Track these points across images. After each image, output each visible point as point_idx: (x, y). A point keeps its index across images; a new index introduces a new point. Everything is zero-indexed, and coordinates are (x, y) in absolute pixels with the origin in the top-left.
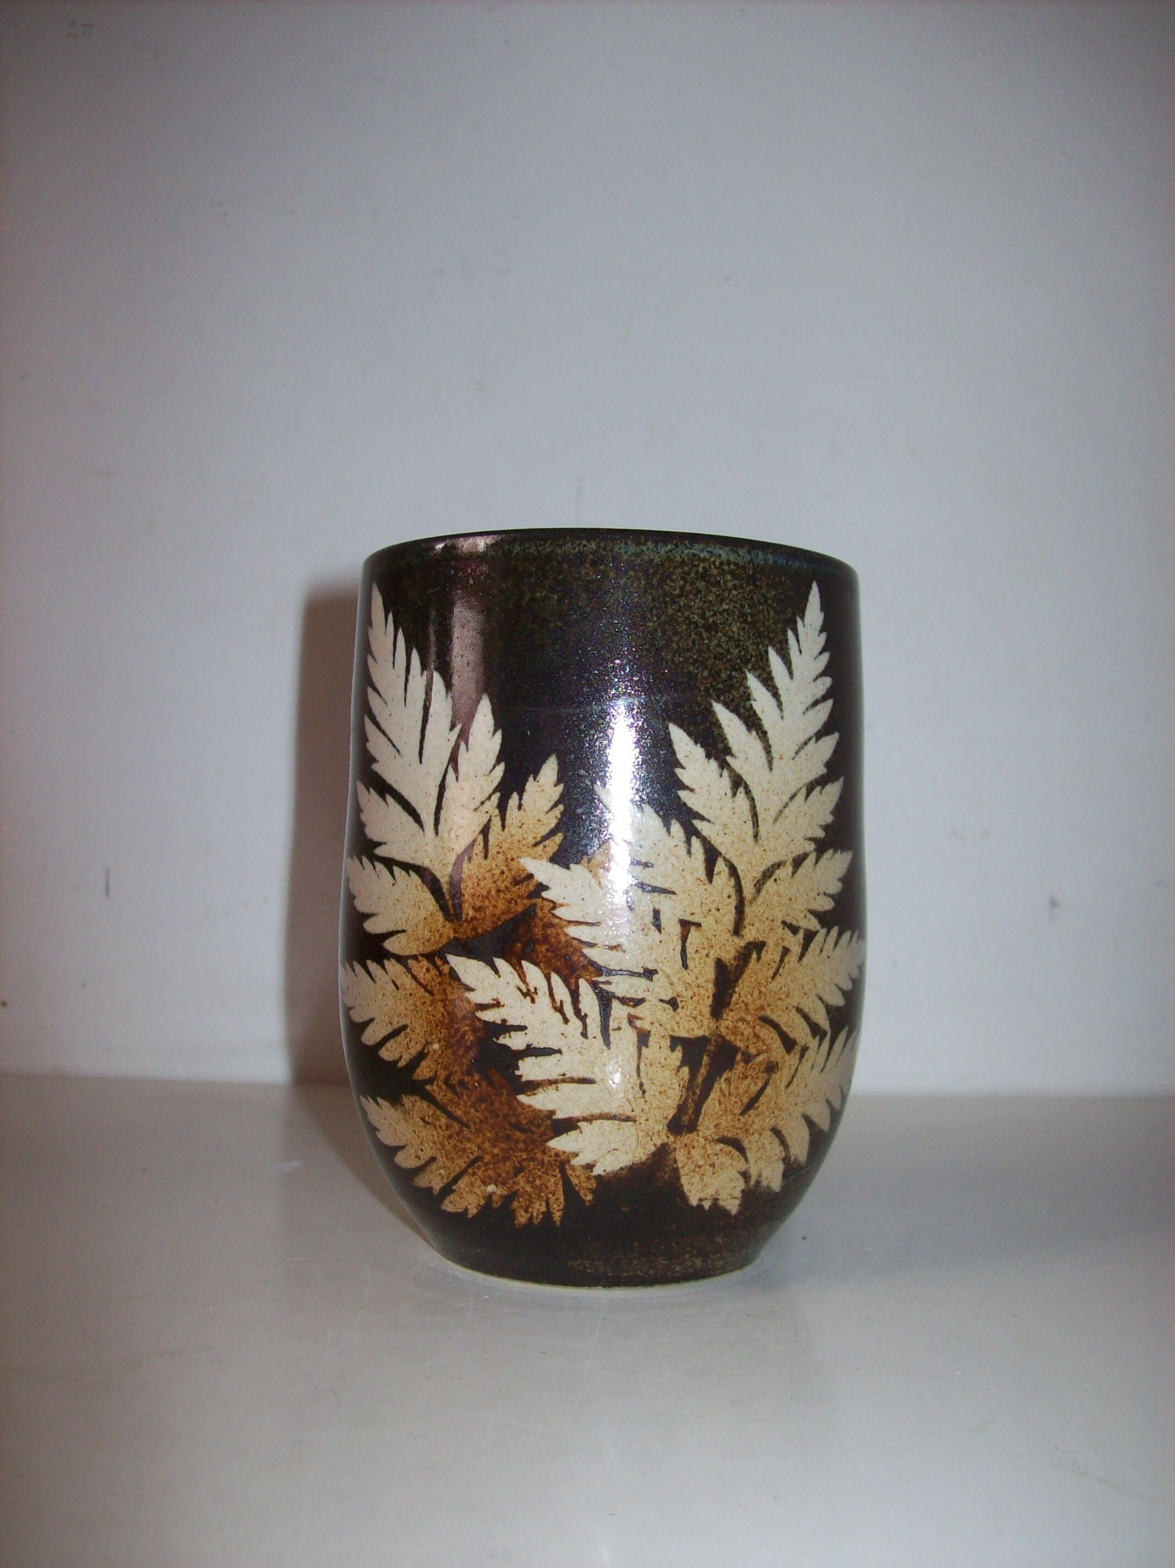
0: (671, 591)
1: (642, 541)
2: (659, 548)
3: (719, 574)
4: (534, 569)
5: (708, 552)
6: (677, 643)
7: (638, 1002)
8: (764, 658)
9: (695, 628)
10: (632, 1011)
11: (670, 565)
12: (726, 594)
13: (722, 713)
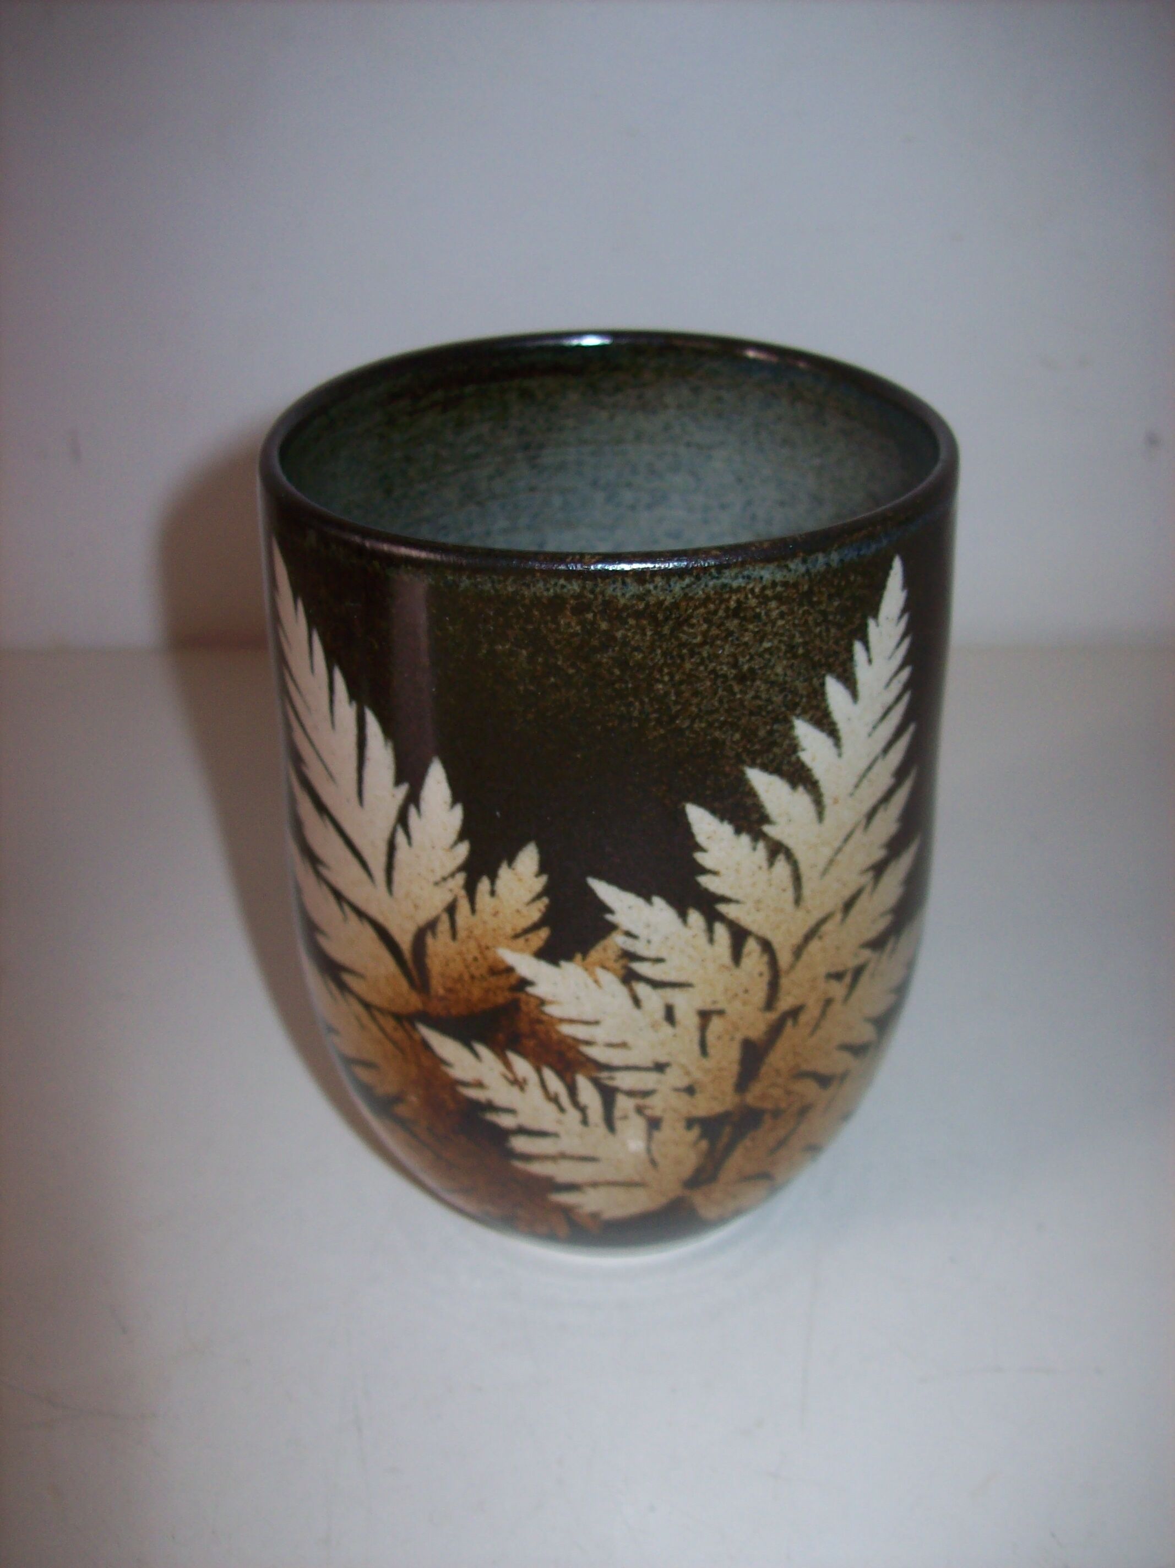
0: (690, 640)
1: (648, 577)
2: (672, 583)
3: (760, 604)
4: (491, 613)
5: (743, 577)
6: (698, 705)
7: (646, 1094)
8: (819, 693)
9: (723, 682)
11: (688, 605)
12: (768, 628)
13: (758, 779)
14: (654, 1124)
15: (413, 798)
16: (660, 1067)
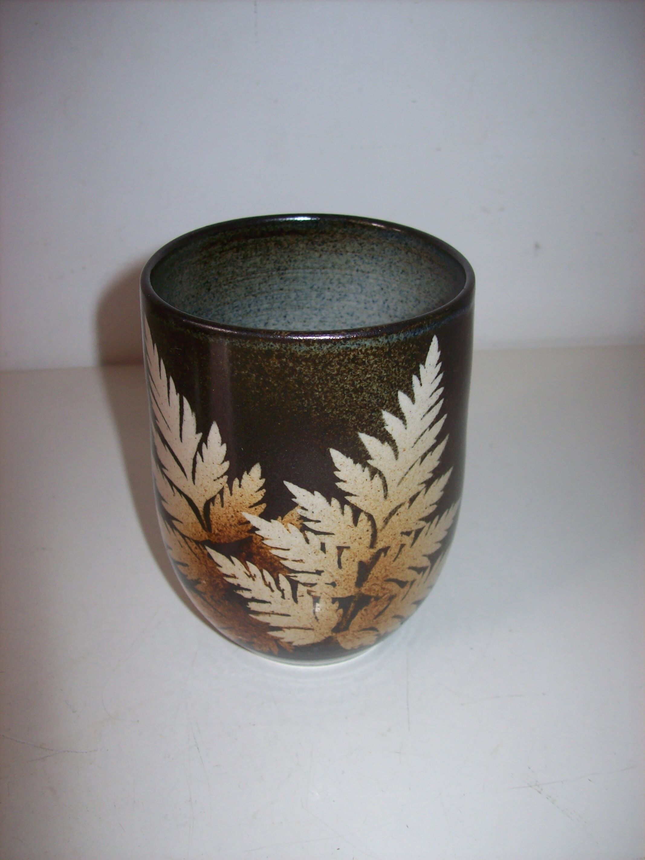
0: (331, 373)
1: (311, 343)
2: (322, 346)
3: (365, 357)
4: (239, 356)
5: (357, 344)
6: (335, 403)
7: (312, 585)
8: (395, 399)
9: (347, 393)
10: (309, 589)
11: (330, 356)
12: (369, 368)
13: (364, 438)
14: (316, 600)
15: (204, 440)
16: (319, 573)
